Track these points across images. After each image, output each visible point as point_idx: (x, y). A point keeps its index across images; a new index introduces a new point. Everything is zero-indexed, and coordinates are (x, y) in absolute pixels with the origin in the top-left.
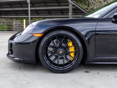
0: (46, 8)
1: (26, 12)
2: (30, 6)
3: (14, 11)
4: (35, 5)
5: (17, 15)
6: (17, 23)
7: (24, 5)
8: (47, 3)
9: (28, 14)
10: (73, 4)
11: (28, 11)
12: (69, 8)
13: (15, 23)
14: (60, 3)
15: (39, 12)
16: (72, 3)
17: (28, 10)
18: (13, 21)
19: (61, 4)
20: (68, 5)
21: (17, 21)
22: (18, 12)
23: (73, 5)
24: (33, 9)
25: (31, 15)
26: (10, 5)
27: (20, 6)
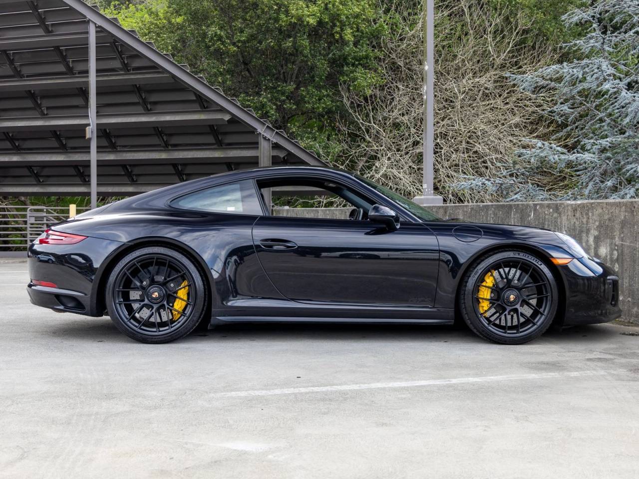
0: (163, 156)
1: (80, 172)
2: (98, 147)
3: (29, 166)
4: (120, 142)
5: (39, 184)
6: (42, 218)
7: (71, 143)
8: (171, 135)
9: (89, 181)
10: (275, 141)
11: (87, 164)
12: (257, 157)
13: (32, 220)
14: (226, 133)
15: (136, 171)
16: (268, 137)
17: (89, 161)
18: (25, 210)
19: (229, 139)
20: (255, 145)
21: (41, 211)
22: (46, 172)
23: (276, 146)
24: (111, 157)
25: (98, 185)
26: (12, 140)
27: (56, 145)
